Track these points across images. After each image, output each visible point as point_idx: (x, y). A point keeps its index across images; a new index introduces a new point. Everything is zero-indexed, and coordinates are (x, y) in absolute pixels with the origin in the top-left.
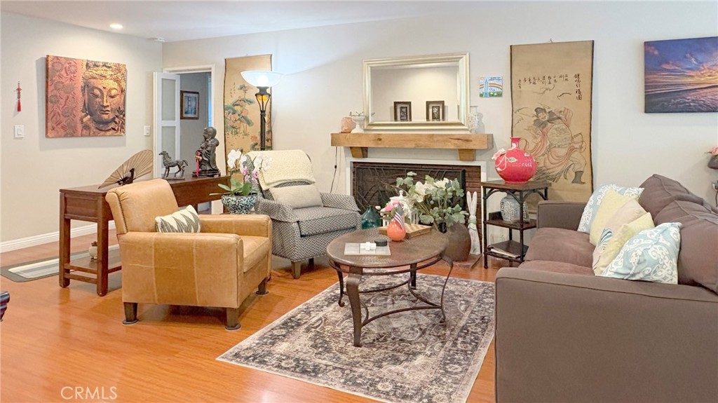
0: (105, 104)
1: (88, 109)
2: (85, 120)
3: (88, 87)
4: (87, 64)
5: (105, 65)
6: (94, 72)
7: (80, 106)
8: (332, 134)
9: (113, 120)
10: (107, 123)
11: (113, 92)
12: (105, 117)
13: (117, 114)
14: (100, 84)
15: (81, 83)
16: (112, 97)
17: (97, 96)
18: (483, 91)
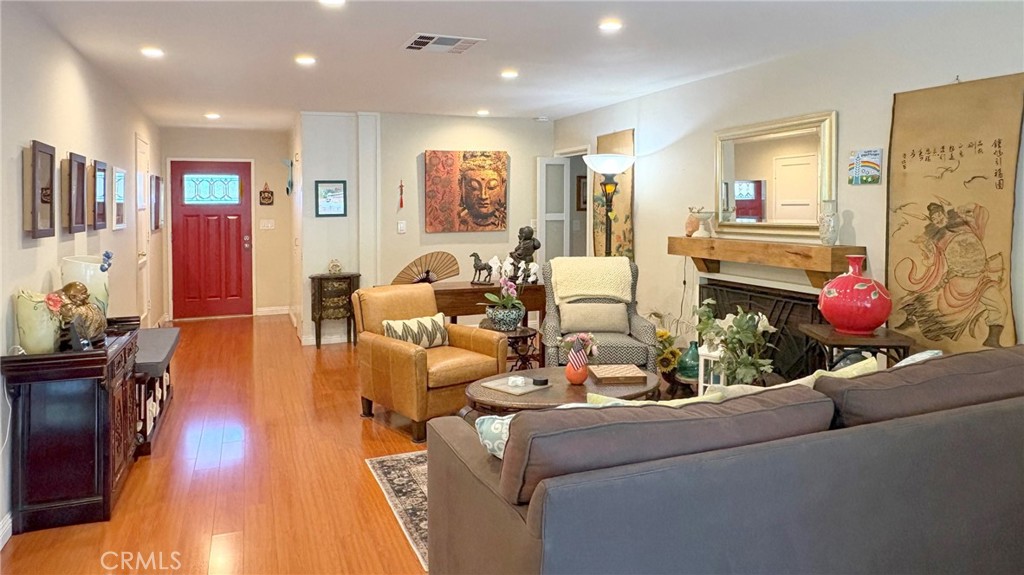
0: (484, 197)
1: (466, 202)
2: (462, 214)
3: (465, 179)
4: (464, 156)
5: (483, 154)
6: (471, 163)
7: (458, 198)
8: (669, 238)
9: (493, 214)
10: (486, 216)
11: (493, 183)
12: (484, 210)
13: (497, 207)
14: (479, 175)
15: (458, 176)
16: (491, 189)
17: (475, 189)
18: (853, 174)
